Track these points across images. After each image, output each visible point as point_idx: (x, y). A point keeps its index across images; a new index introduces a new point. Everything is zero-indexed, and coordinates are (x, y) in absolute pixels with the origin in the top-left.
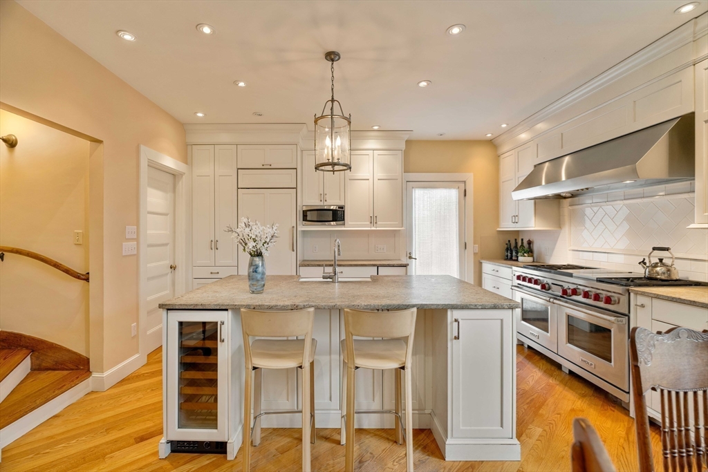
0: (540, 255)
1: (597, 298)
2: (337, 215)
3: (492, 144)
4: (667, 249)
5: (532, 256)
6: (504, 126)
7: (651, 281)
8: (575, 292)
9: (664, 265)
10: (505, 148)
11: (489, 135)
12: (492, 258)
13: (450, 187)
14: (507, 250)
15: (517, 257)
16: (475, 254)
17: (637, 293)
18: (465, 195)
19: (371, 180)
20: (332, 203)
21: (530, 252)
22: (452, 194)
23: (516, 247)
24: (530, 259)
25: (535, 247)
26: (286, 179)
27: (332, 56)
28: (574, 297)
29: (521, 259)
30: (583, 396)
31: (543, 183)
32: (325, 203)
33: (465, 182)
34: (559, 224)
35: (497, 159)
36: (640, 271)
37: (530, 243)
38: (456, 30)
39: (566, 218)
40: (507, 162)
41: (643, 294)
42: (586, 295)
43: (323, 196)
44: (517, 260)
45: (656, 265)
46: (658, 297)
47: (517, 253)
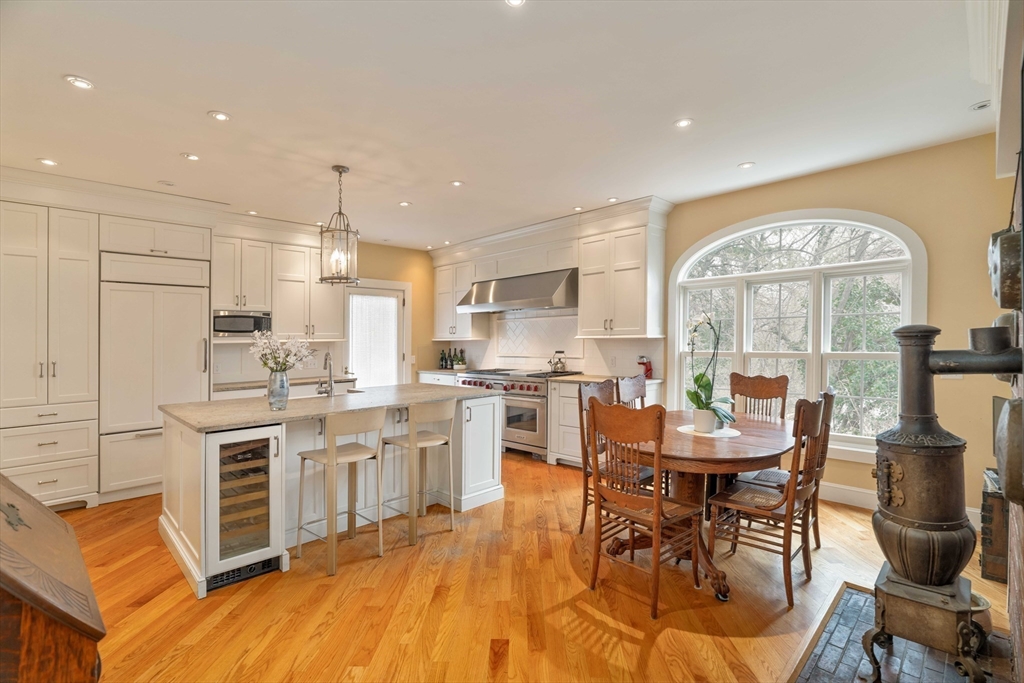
0: (471, 361)
1: (529, 388)
2: (261, 323)
3: (428, 256)
4: (563, 352)
5: (465, 364)
6: (447, 243)
7: (555, 373)
8: (513, 387)
9: (561, 363)
10: (443, 261)
11: (429, 247)
12: (428, 368)
13: (389, 296)
14: (442, 359)
15: (452, 365)
16: (413, 365)
17: (552, 381)
18: (404, 305)
19: (307, 282)
20: (254, 307)
21: (462, 360)
22: (392, 303)
23: (450, 356)
24: (464, 367)
25: (467, 355)
26: (195, 274)
27: (340, 169)
28: (513, 391)
29: (456, 367)
30: (520, 461)
31: (473, 303)
32: (244, 309)
33: (404, 291)
34: (489, 335)
35: (432, 271)
36: (548, 368)
37: (462, 352)
38: (457, 184)
39: (495, 330)
40: (444, 275)
41: (556, 381)
42: (521, 388)
43: (240, 299)
44: (452, 368)
45: (557, 363)
46: (563, 382)
47: (452, 362)
